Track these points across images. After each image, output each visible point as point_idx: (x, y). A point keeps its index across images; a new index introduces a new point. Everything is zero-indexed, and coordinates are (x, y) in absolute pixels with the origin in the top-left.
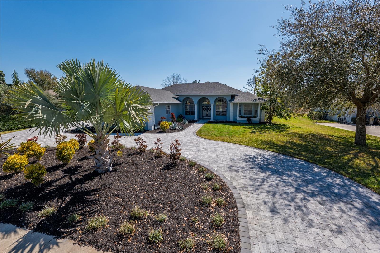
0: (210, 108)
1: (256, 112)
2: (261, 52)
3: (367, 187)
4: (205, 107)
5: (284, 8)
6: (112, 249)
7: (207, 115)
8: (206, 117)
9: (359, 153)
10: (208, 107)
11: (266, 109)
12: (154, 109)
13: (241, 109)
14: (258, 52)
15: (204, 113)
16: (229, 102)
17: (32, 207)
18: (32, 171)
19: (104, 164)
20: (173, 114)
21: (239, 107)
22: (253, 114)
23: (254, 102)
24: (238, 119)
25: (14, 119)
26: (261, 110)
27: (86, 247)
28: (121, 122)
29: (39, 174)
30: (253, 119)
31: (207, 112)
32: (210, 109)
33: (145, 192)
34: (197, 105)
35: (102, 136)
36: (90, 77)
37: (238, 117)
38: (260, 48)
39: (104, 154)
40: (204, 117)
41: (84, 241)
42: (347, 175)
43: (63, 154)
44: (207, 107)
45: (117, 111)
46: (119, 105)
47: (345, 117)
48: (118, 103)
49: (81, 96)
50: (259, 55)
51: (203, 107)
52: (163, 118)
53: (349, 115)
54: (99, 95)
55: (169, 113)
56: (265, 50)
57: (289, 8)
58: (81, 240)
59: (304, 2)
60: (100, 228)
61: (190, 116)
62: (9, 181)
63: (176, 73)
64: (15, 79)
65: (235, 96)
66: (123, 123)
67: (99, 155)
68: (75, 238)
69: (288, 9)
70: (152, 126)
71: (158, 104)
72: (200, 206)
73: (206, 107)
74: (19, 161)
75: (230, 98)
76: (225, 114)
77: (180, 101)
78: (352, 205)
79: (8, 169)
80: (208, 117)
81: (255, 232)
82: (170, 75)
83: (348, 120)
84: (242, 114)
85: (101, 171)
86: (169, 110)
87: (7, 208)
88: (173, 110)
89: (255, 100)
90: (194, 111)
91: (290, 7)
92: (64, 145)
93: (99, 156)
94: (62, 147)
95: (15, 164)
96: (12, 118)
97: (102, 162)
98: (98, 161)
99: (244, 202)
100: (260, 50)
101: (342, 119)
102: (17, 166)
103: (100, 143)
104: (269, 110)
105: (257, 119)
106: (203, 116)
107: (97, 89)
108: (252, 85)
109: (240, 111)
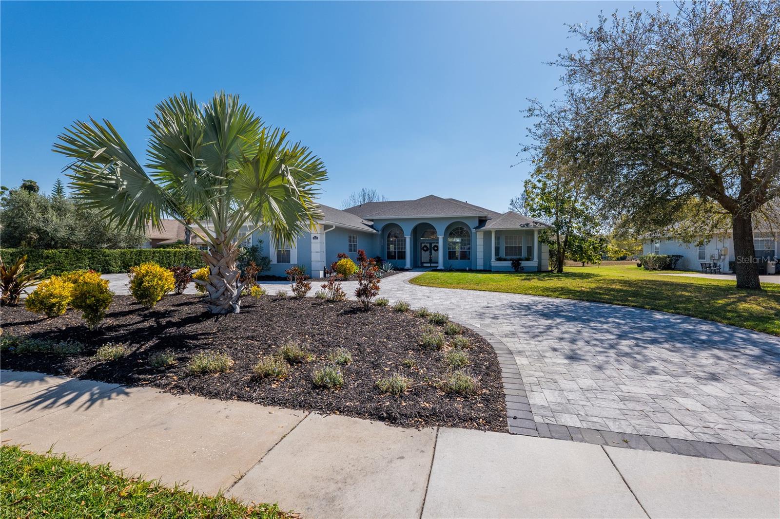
0: (437, 247)
1: (530, 250)
2: (531, 112)
3: (768, 333)
4: (426, 245)
5: (569, 29)
6: (239, 397)
7: (431, 262)
8: (429, 265)
9: (747, 296)
10: (433, 245)
11: (549, 242)
12: (324, 235)
13: (499, 244)
14: (527, 114)
15: (425, 256)
16: (474, 231)
17: (78, 350)
18: (86, 293)
19: (226, 295)
20: (362, 252)
21: (496, 240)
22: (524, 254)
23: (526, 228)
24: (494, 263)
25: (48, 257)
26: (540, 242)
27: (185, 396)
28: (265, 202)
29: (98, 301)
30: (524, 264)
31: (431, 255)
32: (436, 249)
33: (307, 336)
34: (411, 238)
35: (225, 240)
36: (214, 122)
37: (493, 259)
38: (529, 105)
39: (227, 276)
40: (425, 265)
41: (182, 388)
42: (724, 321)
43: (146, 284)
44: (431, 244)
45: (261, 177)
46: (264, 165)
47: (715, 262)
48: (263, 162)
49: (197, 147)
50: (528, 119)
51: (423, 245)
52: (342, 256)
53: (722, 257)
54: (227, 157)
55: (355, 251)
56: (539, 108)
57: (578, 28)
58: (176, 387)
59: (604, 19)
60: (215, 371)
61: (397, 261)
62: (35, 326)
63: (369, 188)
64: (58, 196)
65: (486, 220)
66: (270, 204)
67: (218, 276)
68: (164, 385)
69: (575, 31)
70: (319, 271)
71: (334, 228)
72: (419, 350)
73: (428, 245)
74: (57, 292)
75: (477, 224)
76: (465, 256)
77: (377, 231)
78: (739, 352)
79: (35, 305)
80: (432, 265)
81: (536, 379)
82: (358, 191)
83: (722, 267)
84: (502, 254)
85: (218, 310)
86: (355, 246)
87: (29, 352)
88: (361, 245)
89: (527, 225)
90: (405, 252)
91: (580, 26)
92: (148, 268)
93: (217, 279)
94: (145, 272)
95: (51, 295)
96: (44, 255)
97: (222, 290)
98: (214, 289)
99: (510, 349)
100: (530, 110)
101: (710, 264)
102: (53, 301)
103: (222, 254)
104: (556, 246)
105: (534, 263)
106: (422, 263)
107: (225, 145)
108: (519, 209)
109: (497, 249)
